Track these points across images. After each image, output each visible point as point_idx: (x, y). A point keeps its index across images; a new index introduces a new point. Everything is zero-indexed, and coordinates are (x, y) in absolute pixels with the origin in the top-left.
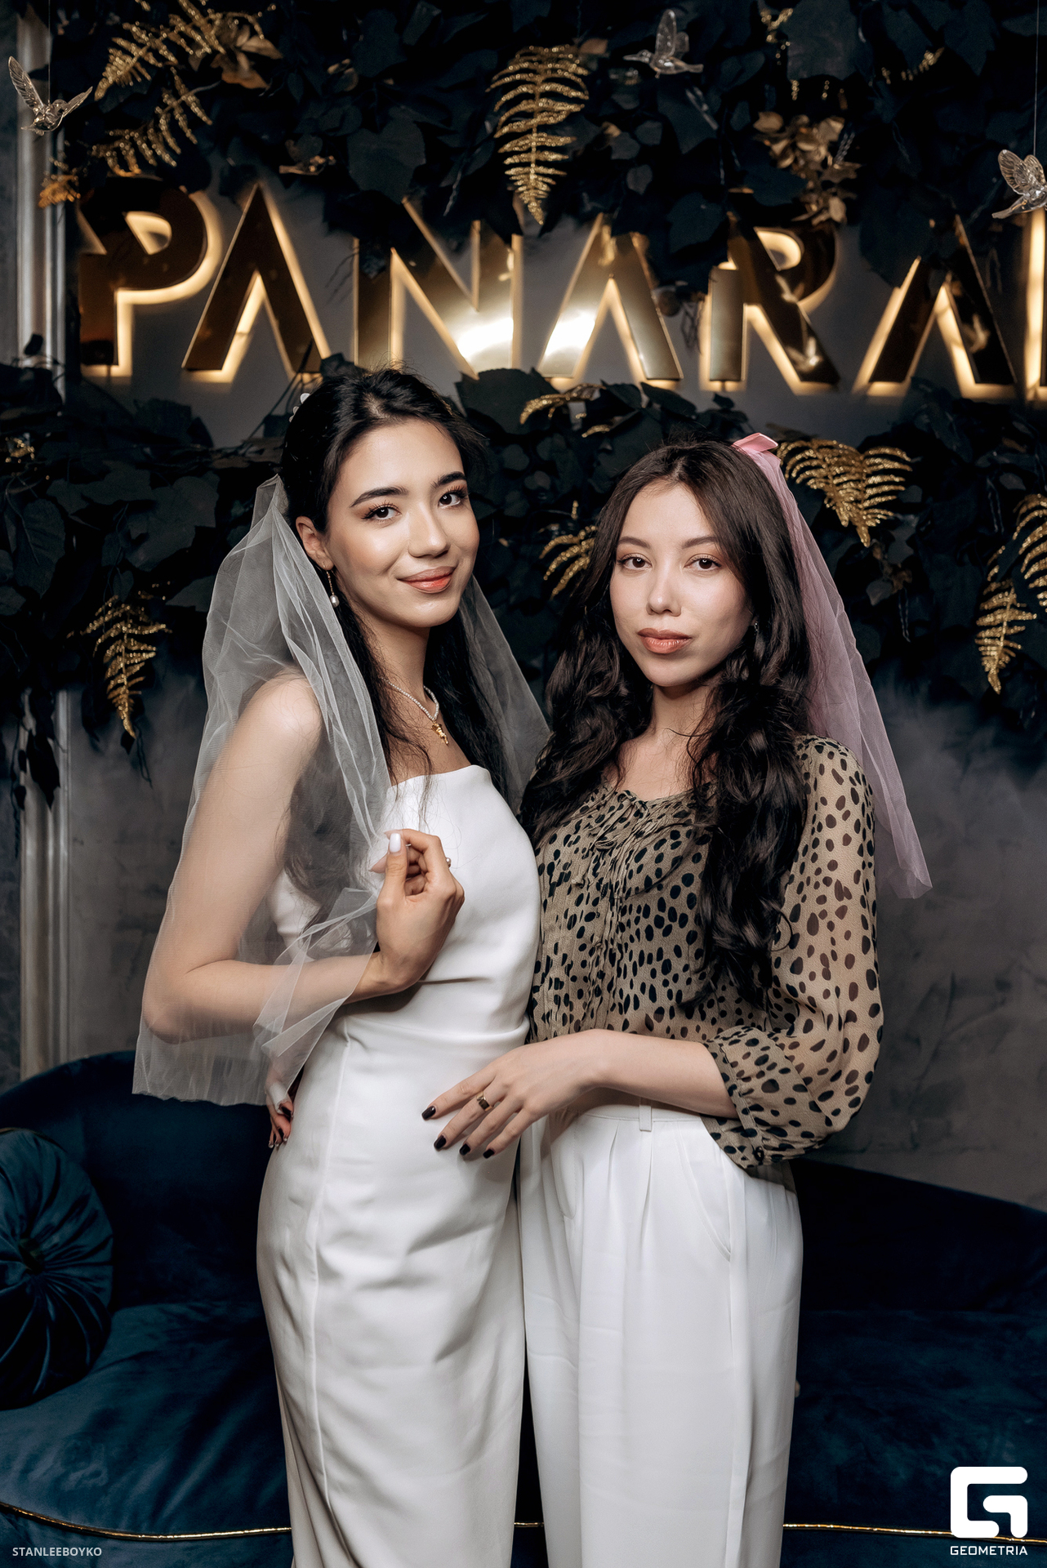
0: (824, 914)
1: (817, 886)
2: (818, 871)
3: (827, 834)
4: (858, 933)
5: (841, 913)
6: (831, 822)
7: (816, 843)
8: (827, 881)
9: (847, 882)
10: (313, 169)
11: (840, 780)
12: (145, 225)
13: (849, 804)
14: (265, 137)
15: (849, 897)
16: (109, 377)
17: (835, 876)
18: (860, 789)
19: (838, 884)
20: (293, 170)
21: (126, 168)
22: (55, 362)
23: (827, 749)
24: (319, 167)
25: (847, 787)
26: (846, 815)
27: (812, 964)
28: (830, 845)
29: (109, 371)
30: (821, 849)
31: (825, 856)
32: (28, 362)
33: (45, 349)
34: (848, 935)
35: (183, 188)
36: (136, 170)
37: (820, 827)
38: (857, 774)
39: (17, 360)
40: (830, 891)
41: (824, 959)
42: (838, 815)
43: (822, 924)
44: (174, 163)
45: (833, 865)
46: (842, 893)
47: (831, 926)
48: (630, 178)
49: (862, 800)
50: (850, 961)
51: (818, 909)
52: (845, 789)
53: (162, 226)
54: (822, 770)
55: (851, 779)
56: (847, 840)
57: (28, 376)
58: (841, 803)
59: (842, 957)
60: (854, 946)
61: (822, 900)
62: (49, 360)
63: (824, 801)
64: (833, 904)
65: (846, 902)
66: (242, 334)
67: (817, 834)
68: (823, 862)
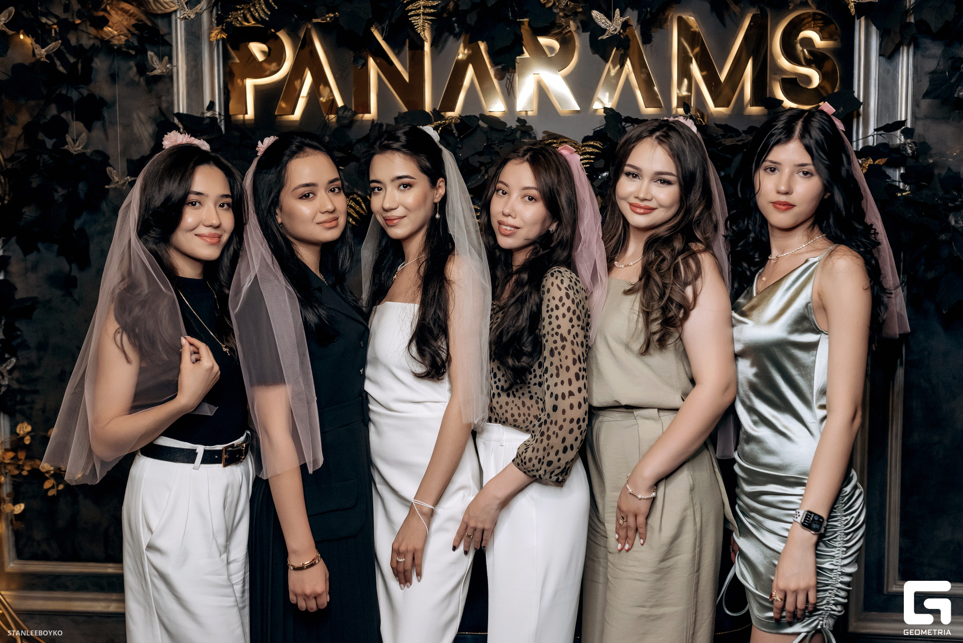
0: (556, 348)
1: (552, 335)
2: (553, 329)
3: (555, 313)
4: (571, 357)
5: (563, 347)
6: (557, 307)
7: (550, 317)
8: (557, 334)
9: (565, 334)
10: (328, 19)
11: (560, 289)
12: (257, 49)
13: (565, 299)
14: (305, 6)
15: (566, 341)
16: (244, 120)
17: (560, 331)
18: (571, 292)
19: (562, 335)
20: (319, 20)
21: (248, 22)
22: (220, 114)
23: (555, 275)
24: (331, 18)
25: (564, 291)
26: (563, 305)
27: (552, 370)
28: (557, 318)
29: (244, 117)
30: (553, 319)
31: (555, 323)
32: (208, 114)
33: (215, 108)
34: (566, 358)
35: (273, 30)
36: (253, 22)
37: (552, 310)
38: (569, 286)
39: (203, 113)
40: (558, 338)
41: (557, 367)
42: (560, 304)
43: (556, 352)
44: (267, 19)
45: (559, 327)
46: (563, 339)
47: (559, 353)
48: (468, 19)
49: (572, 296)
50: (568, 369)
51: (554, 346)
52: (563, 293)
53: (264, 47)
54: (552, 284)
55: (566, 288)
56: (564, 316)
57: (207, 121)
58: (561, 299)
59: (564, 367)
60: (569, 362)
61: (555, 342)
62: (217, 113)
63: (554, 298)
64: (560, 344)
65: (565, 343)
66: (303, 97)
67: (550, 313)
68: (554, 325)
